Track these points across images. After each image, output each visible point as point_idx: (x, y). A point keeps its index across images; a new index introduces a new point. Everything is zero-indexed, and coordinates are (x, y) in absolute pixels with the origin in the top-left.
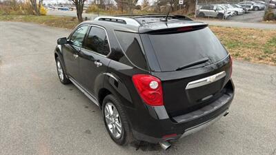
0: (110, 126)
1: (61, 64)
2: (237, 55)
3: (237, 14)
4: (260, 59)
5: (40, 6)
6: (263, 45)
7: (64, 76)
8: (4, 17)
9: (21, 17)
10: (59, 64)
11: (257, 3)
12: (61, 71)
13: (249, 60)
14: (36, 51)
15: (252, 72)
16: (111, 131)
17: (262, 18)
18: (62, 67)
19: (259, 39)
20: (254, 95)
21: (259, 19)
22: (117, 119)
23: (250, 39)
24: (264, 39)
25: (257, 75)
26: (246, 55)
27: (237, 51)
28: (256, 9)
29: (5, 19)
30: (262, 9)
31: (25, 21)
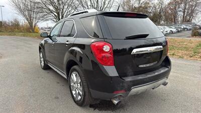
0: (74, 92)
1: (42, 54)
2: (173, 54)
3: (172, 32)
4: (192, 57)
5: (35, 27)
6: (193, 48)
7: (44, 63)
8: (10, 33)
9: (21, 33)
10: (41, 54)
11: (186, 26)
12: (42, 59)
13: (182, 58)
14: (28, 51)
15: (186, 65)
16: (75, 96)
17: (190, 35)
18: (43, 57)
19: (189, 44)
20: (188, 77)
21: (188, 36)
22: (79, 84)
23: (182, 45)
24: (193, 44)
25: (189, 66)
26: (180, 54)
27: (173, 52)
28: (186, 30)
29: (10, 35)
30: (190, 30)
31: (24, 36)
